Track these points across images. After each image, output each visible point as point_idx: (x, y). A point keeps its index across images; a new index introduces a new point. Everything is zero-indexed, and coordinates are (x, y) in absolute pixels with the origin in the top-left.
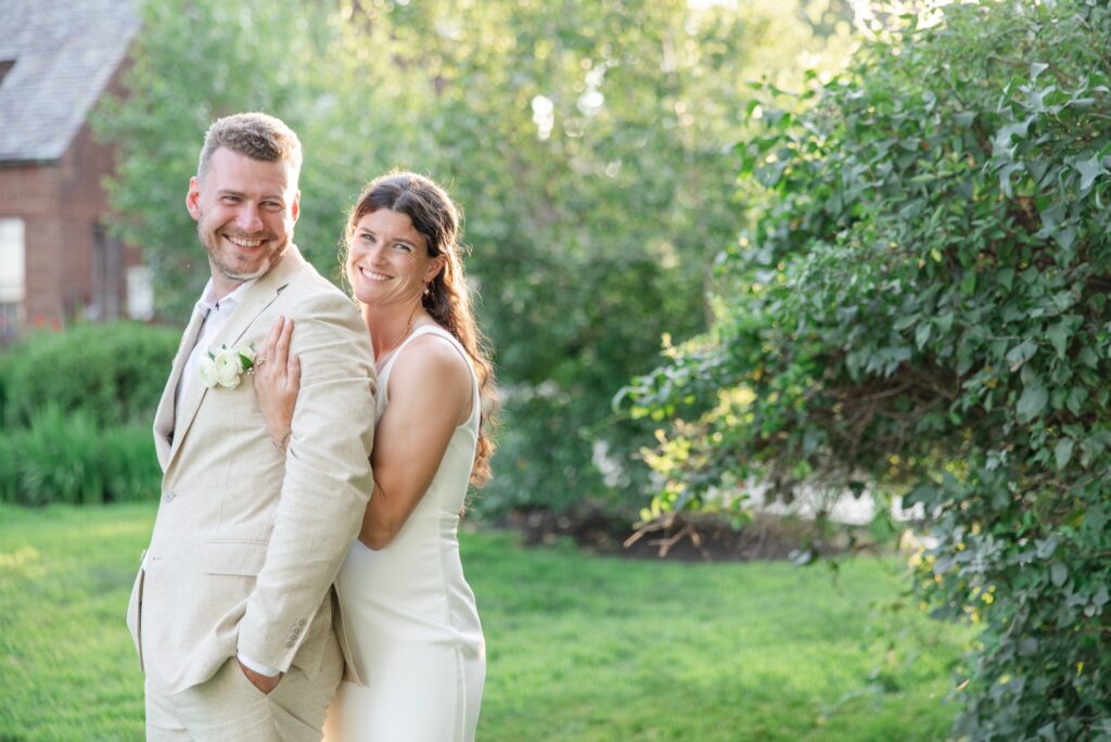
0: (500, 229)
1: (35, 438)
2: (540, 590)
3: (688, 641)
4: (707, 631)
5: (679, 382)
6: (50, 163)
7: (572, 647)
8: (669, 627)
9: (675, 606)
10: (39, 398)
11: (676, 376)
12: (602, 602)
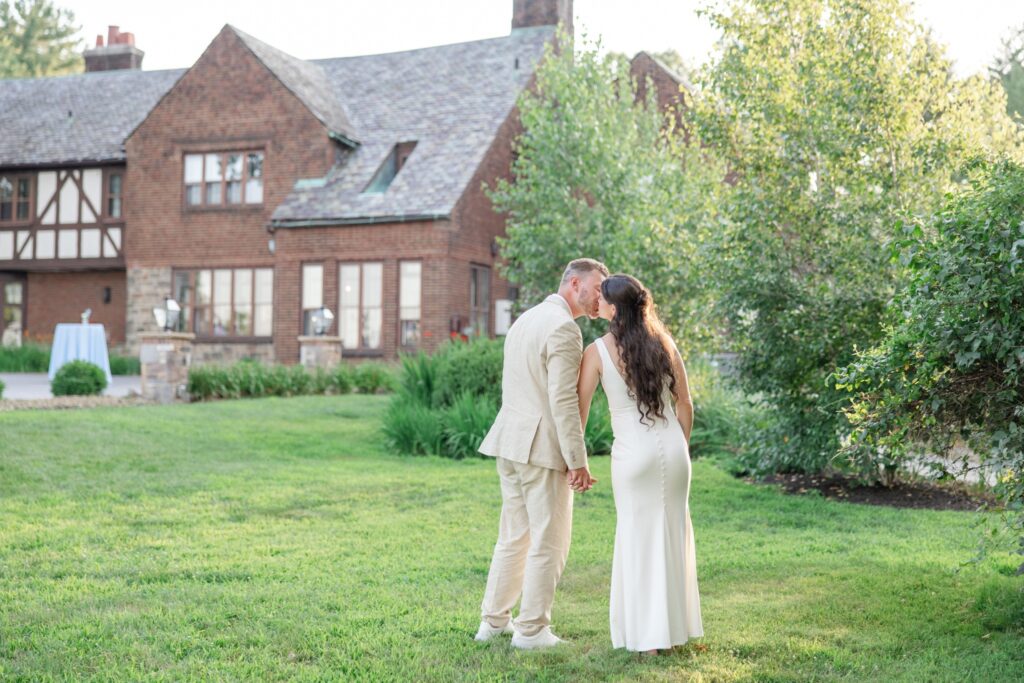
0: (772, 278)
1: (455, 412)
2: (793, 517)
3: (887, 545)
4: (903, 542)
5: (862, 370)
6: (442, 218)
7: (809, 542)
8: (875, 539)
9: (883, 529)
10: (457, 387)
11: (861, 368)
12: (834, 523)
